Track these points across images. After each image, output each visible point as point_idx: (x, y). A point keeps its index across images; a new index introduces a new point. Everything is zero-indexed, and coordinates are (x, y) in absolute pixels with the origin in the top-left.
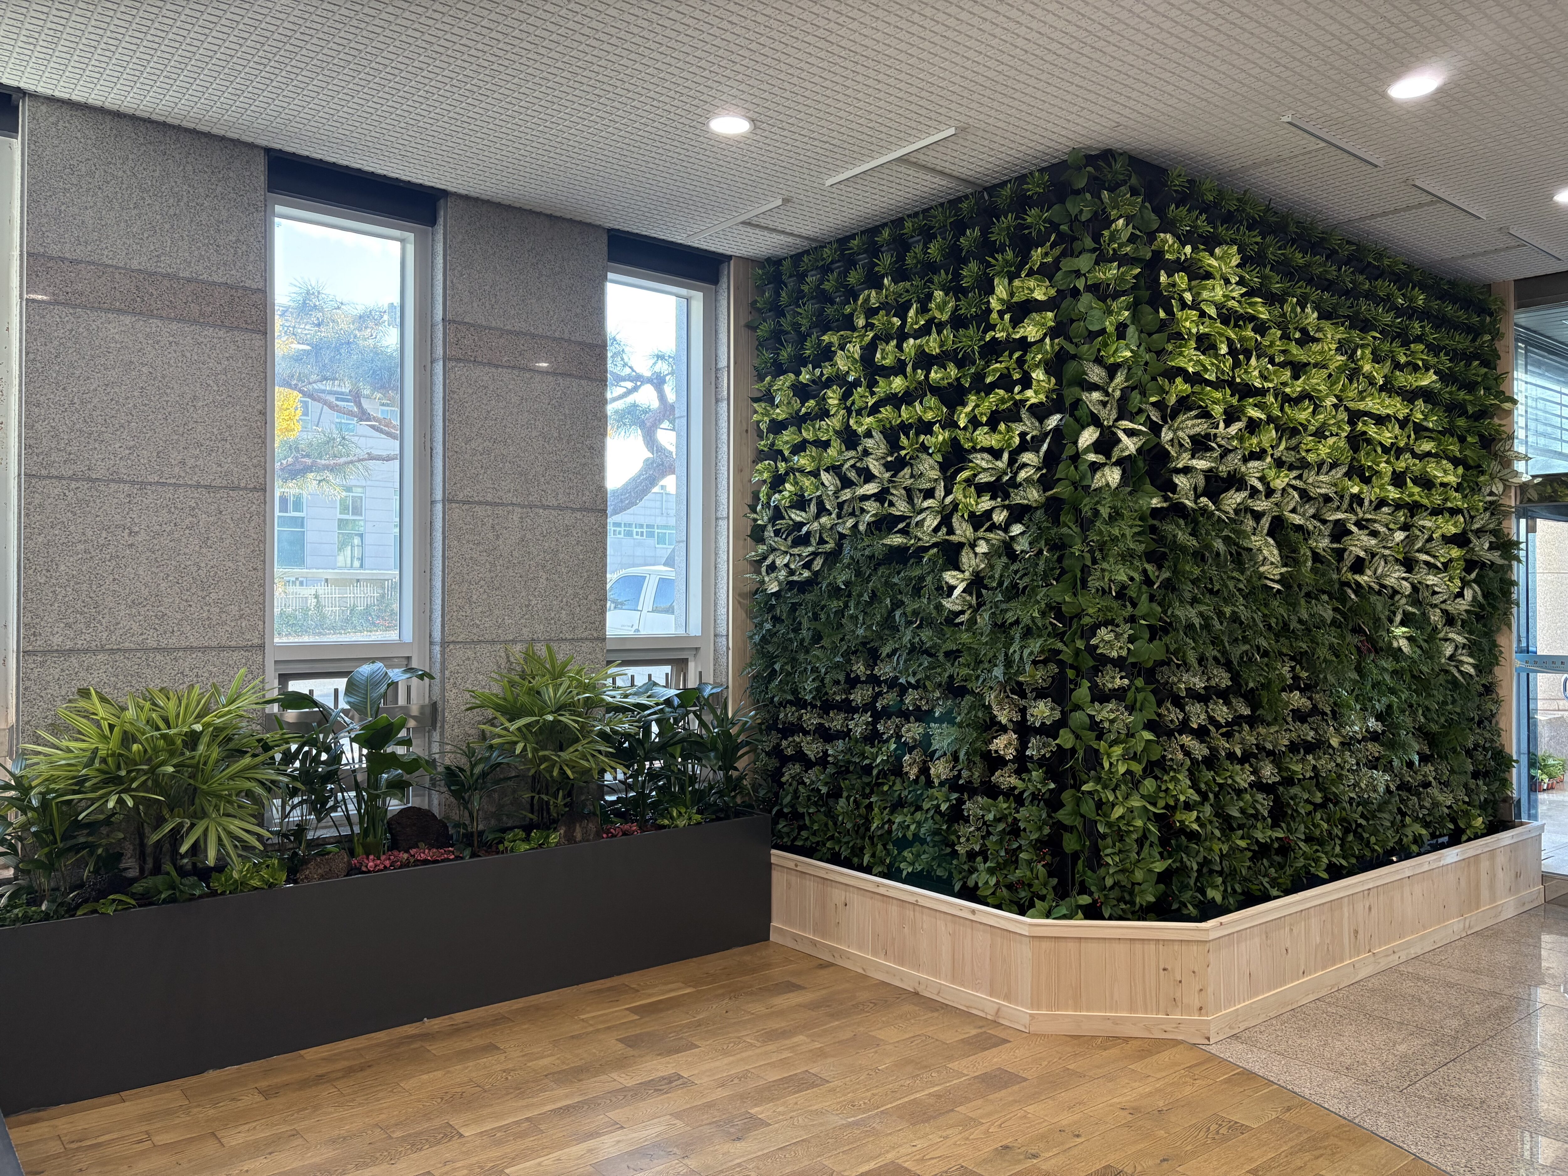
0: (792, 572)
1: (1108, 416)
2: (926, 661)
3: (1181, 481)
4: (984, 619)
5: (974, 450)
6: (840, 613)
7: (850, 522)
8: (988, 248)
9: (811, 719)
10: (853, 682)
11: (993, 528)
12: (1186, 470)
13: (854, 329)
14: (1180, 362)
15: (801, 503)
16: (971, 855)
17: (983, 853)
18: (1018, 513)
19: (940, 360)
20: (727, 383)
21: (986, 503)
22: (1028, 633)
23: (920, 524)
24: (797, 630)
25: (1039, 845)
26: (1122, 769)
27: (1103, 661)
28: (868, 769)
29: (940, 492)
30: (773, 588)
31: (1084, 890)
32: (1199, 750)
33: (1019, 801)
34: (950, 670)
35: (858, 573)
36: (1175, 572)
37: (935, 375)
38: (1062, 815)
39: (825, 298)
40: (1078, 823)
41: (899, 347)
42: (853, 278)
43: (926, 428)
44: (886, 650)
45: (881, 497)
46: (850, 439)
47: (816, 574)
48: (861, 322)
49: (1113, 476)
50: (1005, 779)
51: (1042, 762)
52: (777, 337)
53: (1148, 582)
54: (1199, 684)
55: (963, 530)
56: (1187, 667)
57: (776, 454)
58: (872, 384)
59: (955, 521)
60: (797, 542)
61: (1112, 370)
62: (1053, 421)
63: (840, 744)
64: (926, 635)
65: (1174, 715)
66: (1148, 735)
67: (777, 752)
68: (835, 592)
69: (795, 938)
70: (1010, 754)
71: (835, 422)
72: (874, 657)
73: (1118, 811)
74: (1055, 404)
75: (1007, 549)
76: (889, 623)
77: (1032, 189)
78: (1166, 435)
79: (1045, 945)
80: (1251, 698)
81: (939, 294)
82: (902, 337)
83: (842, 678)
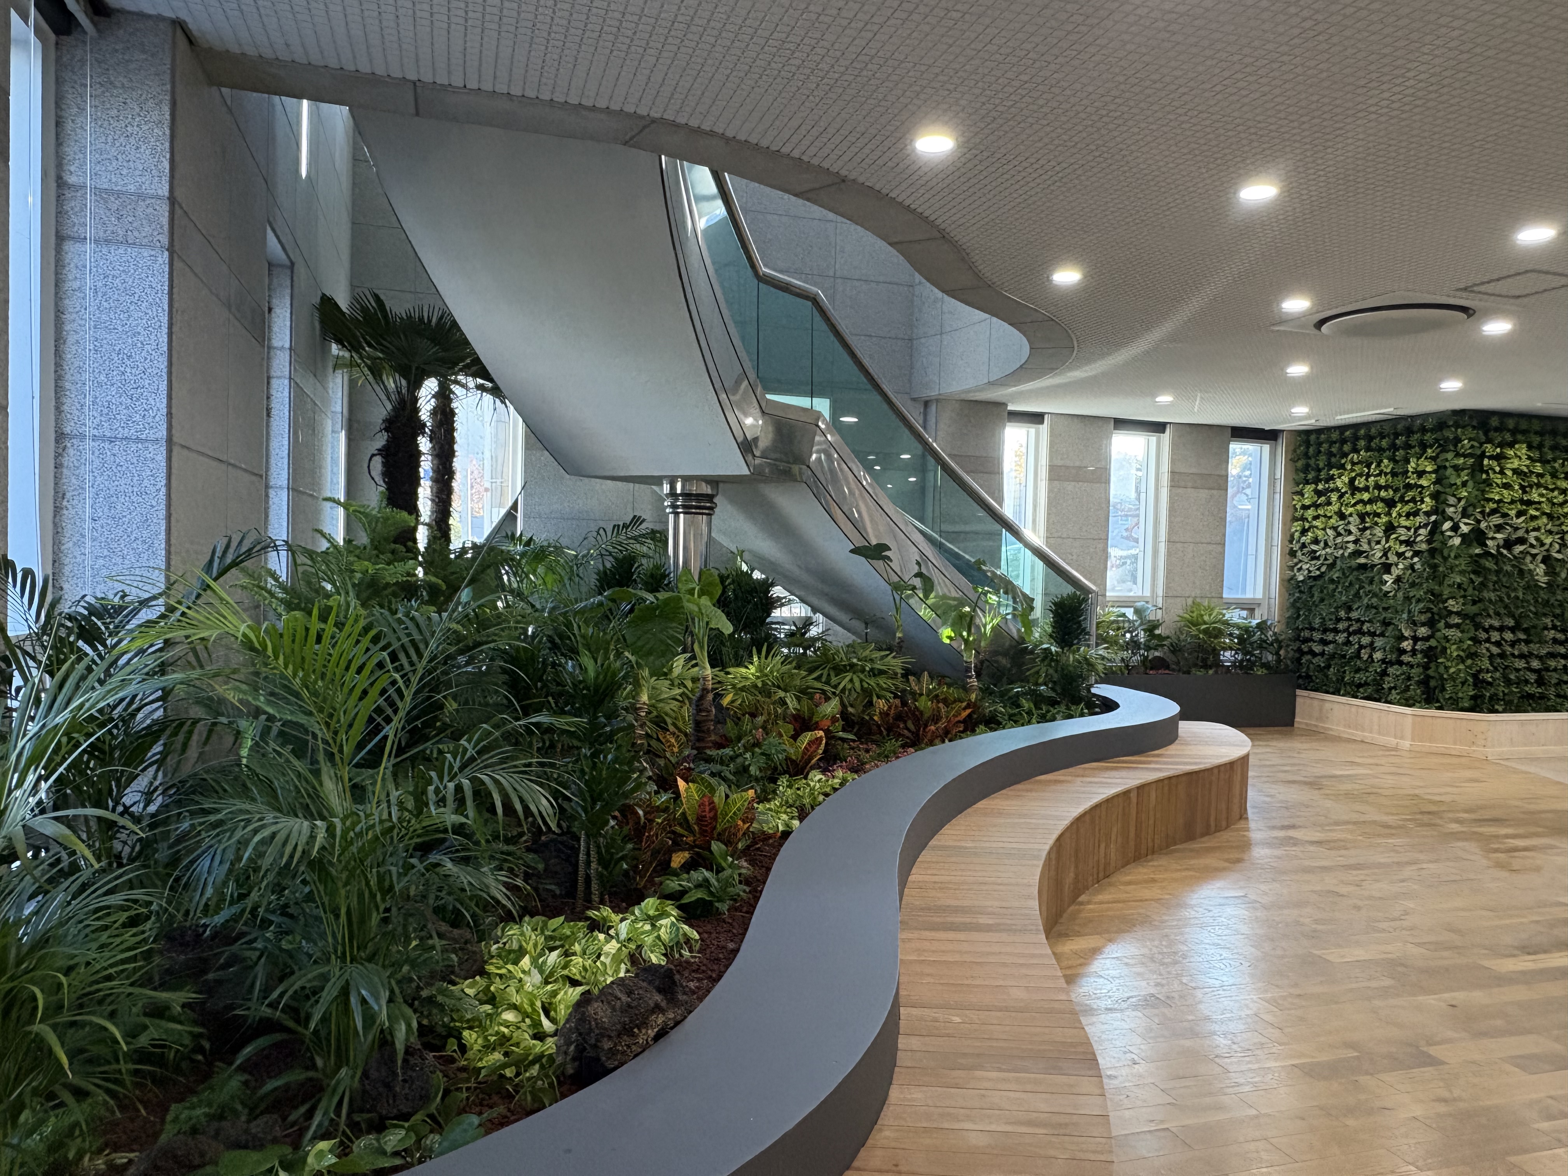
0: (1310, 572)
1: (1457, 517)
2: (1374, 611)
3: (1490, 543)
4: (1400, 595)
5: (1399, 526)
6: (1334, 590)
7: (1341, 552)
8: (1408, 446)
9: (1317, 636)
10: (1338, 620)
11: (1405, 558)
12: (1493, 538)
13: (1345, 469)
14: (1491, 496)
15: (1316, 541)
16: (1390, 689)
17: (1395, 688)
18: (1417, 553)
19: (1386, 488)
20: (1280, 486)
21: (1403, 549)
22: (1419, 601)
23: (1373, 555)
24: (1312, 596)
25: (1419, 683)
26: (1455, 654)
27: (1451, 613)
28: (1344, 656)
29: (1383, 542)
30: (1301, 578)
31: (1438, 701)
32: (1495, 650)
33: (1412, 667)
34: (1384, 615)
35: (1344, 574)
36: (1486, 578)
37: (1383, 494)
38: (1431, 672)
39: (1331, 454)
40: (1436, 675)
41: (1367, 480)
42: (1346, 448)
43: (1378, 515)
44: (1355, 606)
45: (1356, 542)
46: (1342, 516)
47: (1323, 573)
48: (1349, 467)
49: (1457, 541)
50: (1405, 658)
51: (1422, 651)
52: (1306, 469)
53: (1472, 581)
54: (1496, 624)
55: (1393, 558)
56: (1489, 616)
57: (1303, 519)
58: (1353, 494)
59: (1389, 555)
60: (1313, 559)
61: (1460, 500)
62: (1433, 518)
63: (1331, 646)
64: (1374, 600)
65: (1483, 635)
66: (1469, 642)
67: (1299, 650)
68: (1332, 581)
69: (1307, 724)
70: (1409, 648)
71: (1335, 507)
72: (1349, 609)
73: (1452, 670)
74: (1435, 511)
75: (1412, 567)
76: (1357, 595)
77: (1429, 426)
78: (1483, 525)
79: (1419, 719)
80: (1526, 631)
81: (1386, 461)
82: (1368, 476)
83: (1333, 617)
